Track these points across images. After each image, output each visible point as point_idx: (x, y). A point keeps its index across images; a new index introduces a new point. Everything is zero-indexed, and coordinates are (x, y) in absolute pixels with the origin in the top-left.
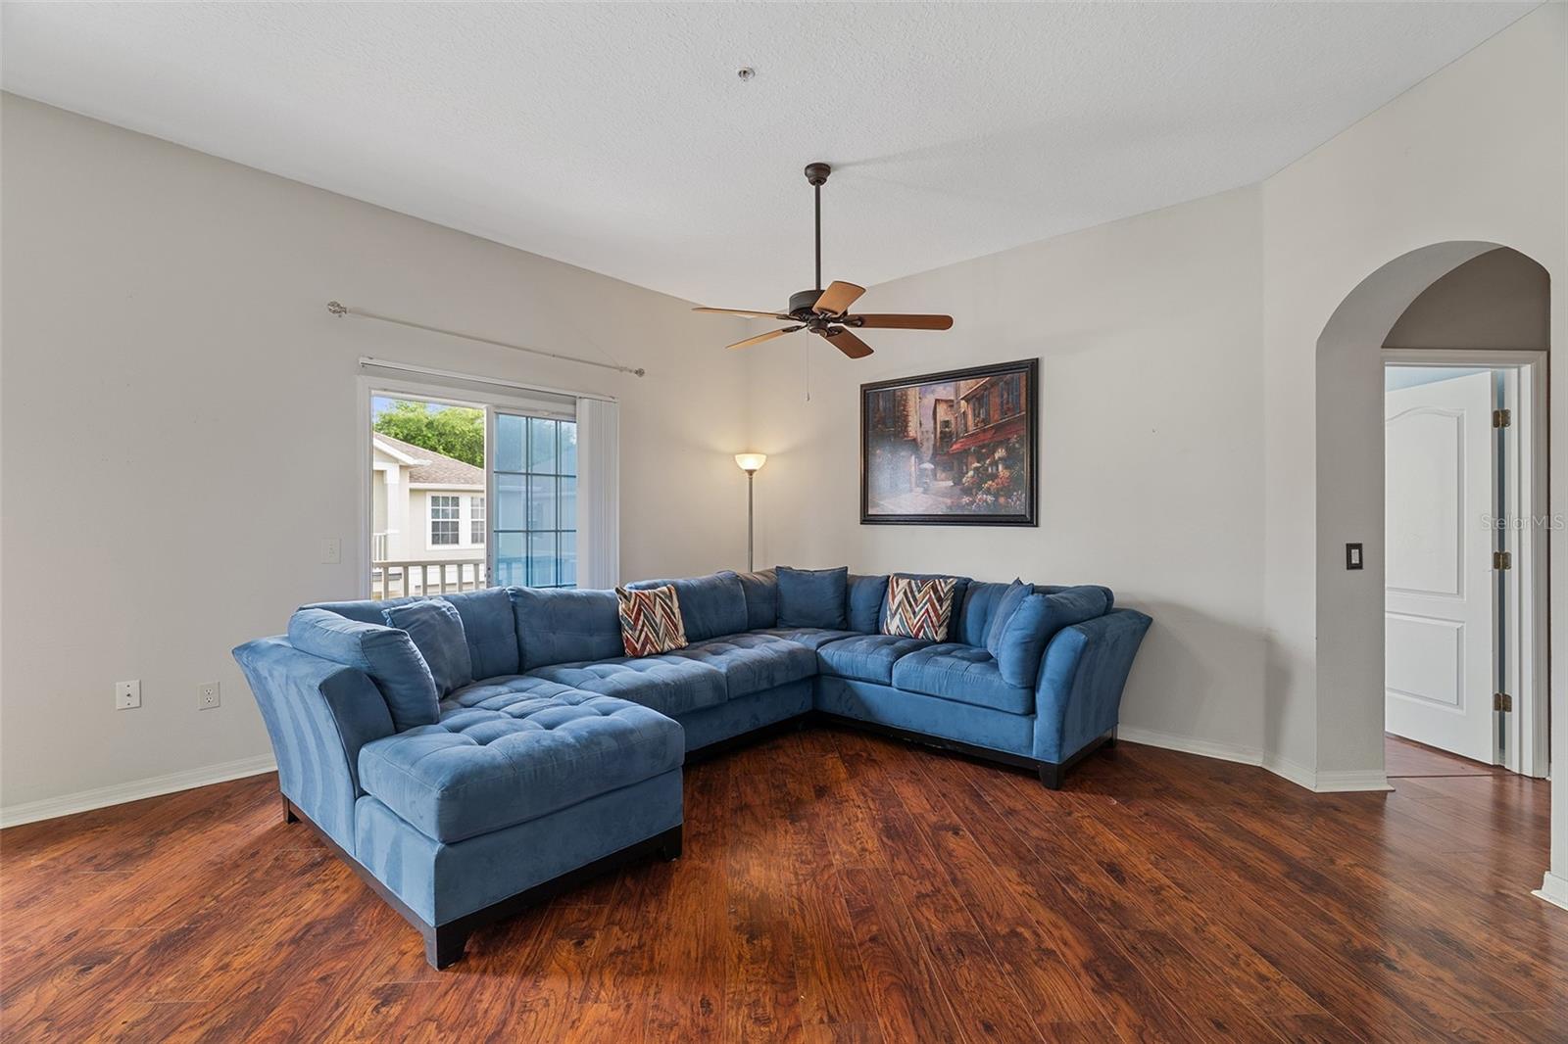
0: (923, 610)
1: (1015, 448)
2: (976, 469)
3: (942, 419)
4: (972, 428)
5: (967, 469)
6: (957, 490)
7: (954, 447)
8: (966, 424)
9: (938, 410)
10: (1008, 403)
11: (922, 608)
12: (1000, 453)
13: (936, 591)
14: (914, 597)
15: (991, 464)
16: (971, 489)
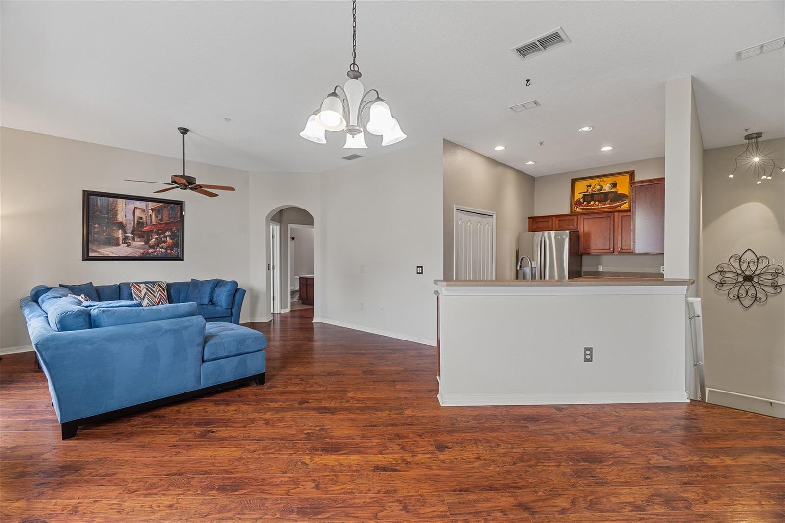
0: (158, 295)
1: (175, 232)
2: (156, 238)
3: (138, 216)
4: (154, 222)
5: (152, 238)
6: (147, 246)
7: (145, 228)
8: (151, 220)
9: (136, 211)
10: (172, 215)
11: (157, 294)
12: (168, 233)
13: (161, 287)
14: (152, 290)
15: (164, 237)
16: (154, 246)
